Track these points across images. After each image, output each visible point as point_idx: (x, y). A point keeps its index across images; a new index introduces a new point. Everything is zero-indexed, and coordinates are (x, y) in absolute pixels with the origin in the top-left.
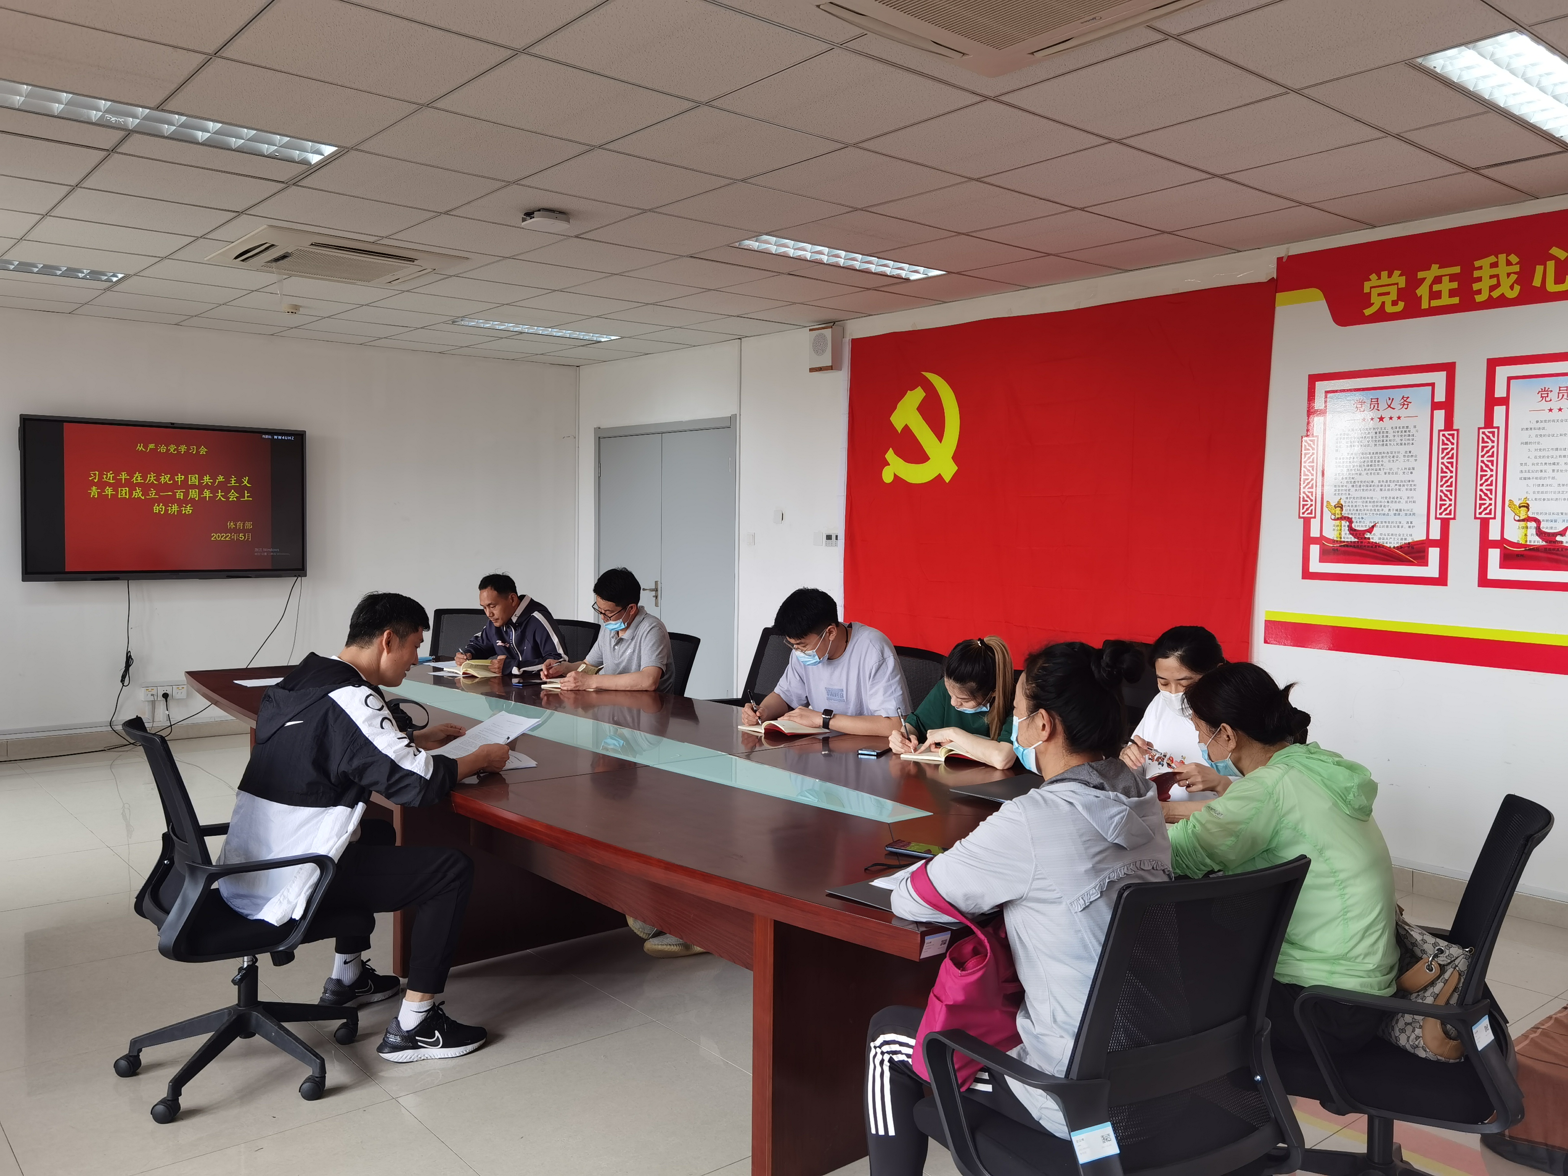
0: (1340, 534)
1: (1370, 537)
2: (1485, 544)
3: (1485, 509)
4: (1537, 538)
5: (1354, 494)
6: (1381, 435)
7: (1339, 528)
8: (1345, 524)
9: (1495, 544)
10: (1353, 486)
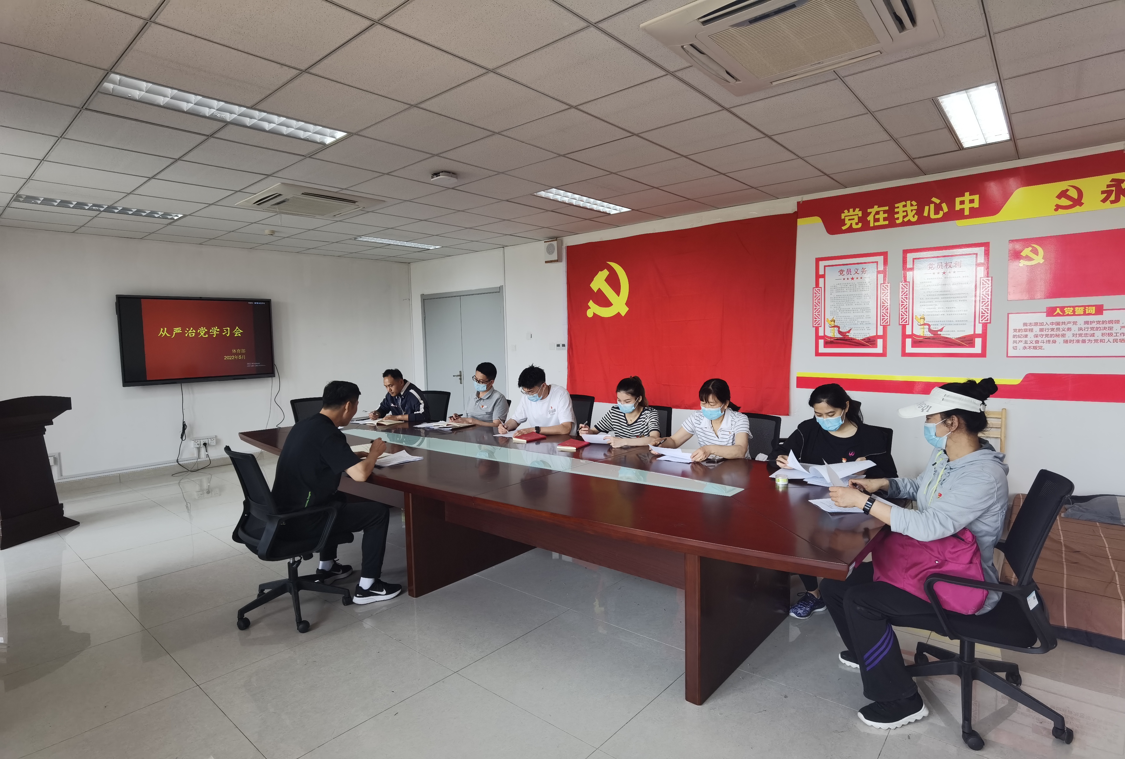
0: (834, 334)
1: (849, 335)
2: (904, 336)
3: (904, 320)
4: (929, 333)
5: (840, 314)
6: (853, 286)
7: (833, 331)
8: (836, 329)
9: (909, 336)
10: (840, 311)
